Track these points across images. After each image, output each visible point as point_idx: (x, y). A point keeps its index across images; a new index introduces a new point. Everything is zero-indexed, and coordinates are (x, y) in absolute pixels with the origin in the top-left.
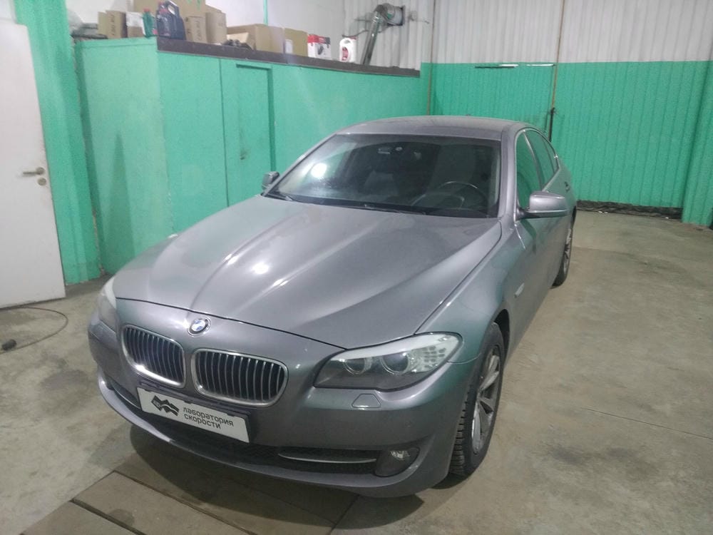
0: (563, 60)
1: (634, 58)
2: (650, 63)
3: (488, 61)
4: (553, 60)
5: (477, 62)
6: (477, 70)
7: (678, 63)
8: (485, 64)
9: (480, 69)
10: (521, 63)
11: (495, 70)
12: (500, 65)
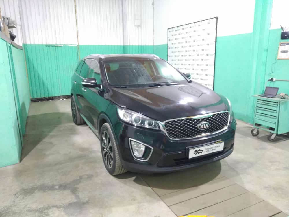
0: (80, 44)
2: (108, 46)
3: (51, 43)
4: (77, 44)
5: (46, 44)
6: (46, 47)
7: (116, 46)
8: (49, 45)
9: (49, 47)
10: (64, 45)
11: (54, 47)
12: (56, 45)
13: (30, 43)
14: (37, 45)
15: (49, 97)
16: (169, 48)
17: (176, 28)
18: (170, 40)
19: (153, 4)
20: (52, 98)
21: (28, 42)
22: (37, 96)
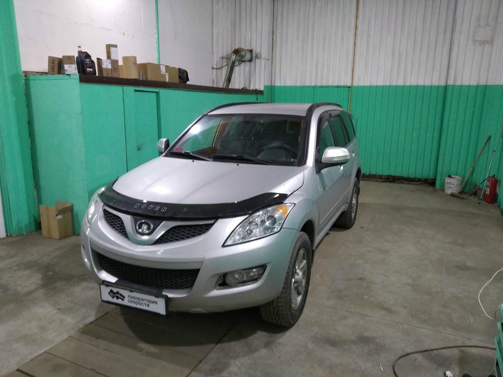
0: (355, 84)
2: (410, 86)
4: (349, 84)
8: (306, 86)
14: (288, 87)
21: (277, 84)
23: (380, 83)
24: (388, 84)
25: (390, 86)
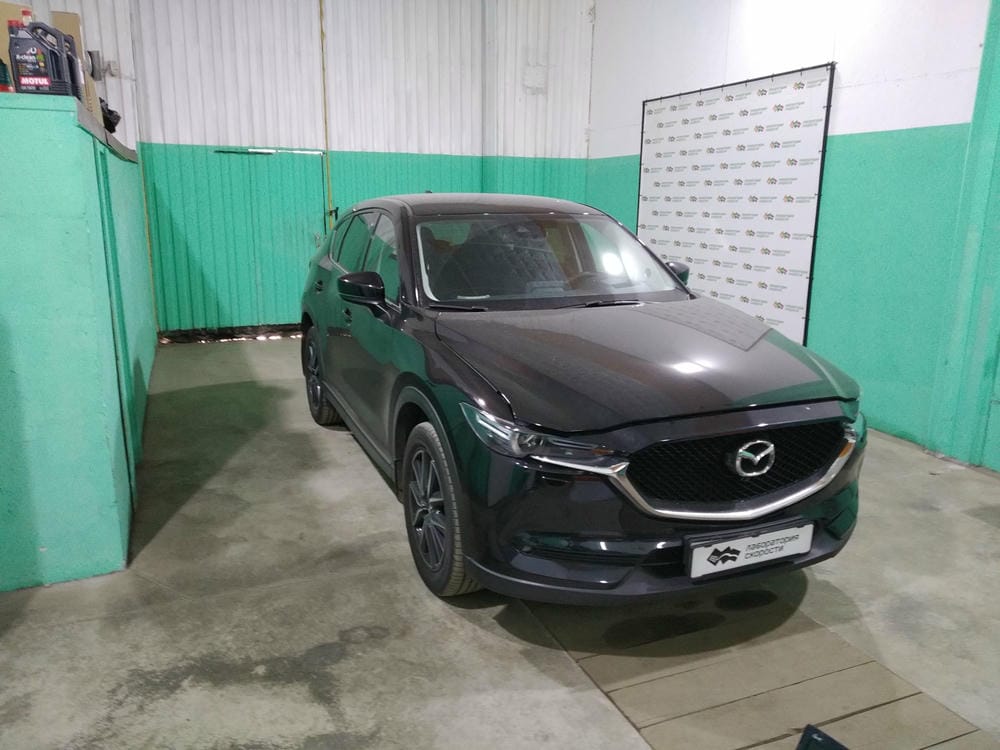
0: (335, 148)
1: (413, 149)
2: (429, 156)
3: (233, 143)
4: (322, 147)
5: (217, 145)
6: (217, 155)
7: (456, 157)
8: (231, 147)
9: (225, 156)
10: (280, 149)
11: (246, 156)
12: (250, 150)
13: (162, 142)
14: (186, 146)
15: (220, 329)
16: (647, 170)
17: (675, 101)
18: (648, 142)
19: (593, 11)
20: (229, 331)
21: (157, 138)
22: (180, 324)
23: (379, 146)
24: (393, 151)
25: (396, 154)
